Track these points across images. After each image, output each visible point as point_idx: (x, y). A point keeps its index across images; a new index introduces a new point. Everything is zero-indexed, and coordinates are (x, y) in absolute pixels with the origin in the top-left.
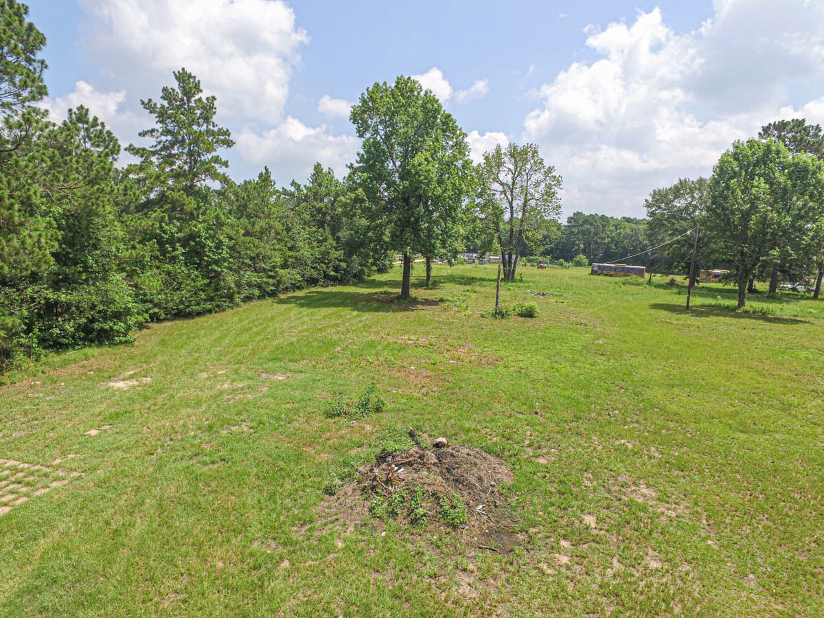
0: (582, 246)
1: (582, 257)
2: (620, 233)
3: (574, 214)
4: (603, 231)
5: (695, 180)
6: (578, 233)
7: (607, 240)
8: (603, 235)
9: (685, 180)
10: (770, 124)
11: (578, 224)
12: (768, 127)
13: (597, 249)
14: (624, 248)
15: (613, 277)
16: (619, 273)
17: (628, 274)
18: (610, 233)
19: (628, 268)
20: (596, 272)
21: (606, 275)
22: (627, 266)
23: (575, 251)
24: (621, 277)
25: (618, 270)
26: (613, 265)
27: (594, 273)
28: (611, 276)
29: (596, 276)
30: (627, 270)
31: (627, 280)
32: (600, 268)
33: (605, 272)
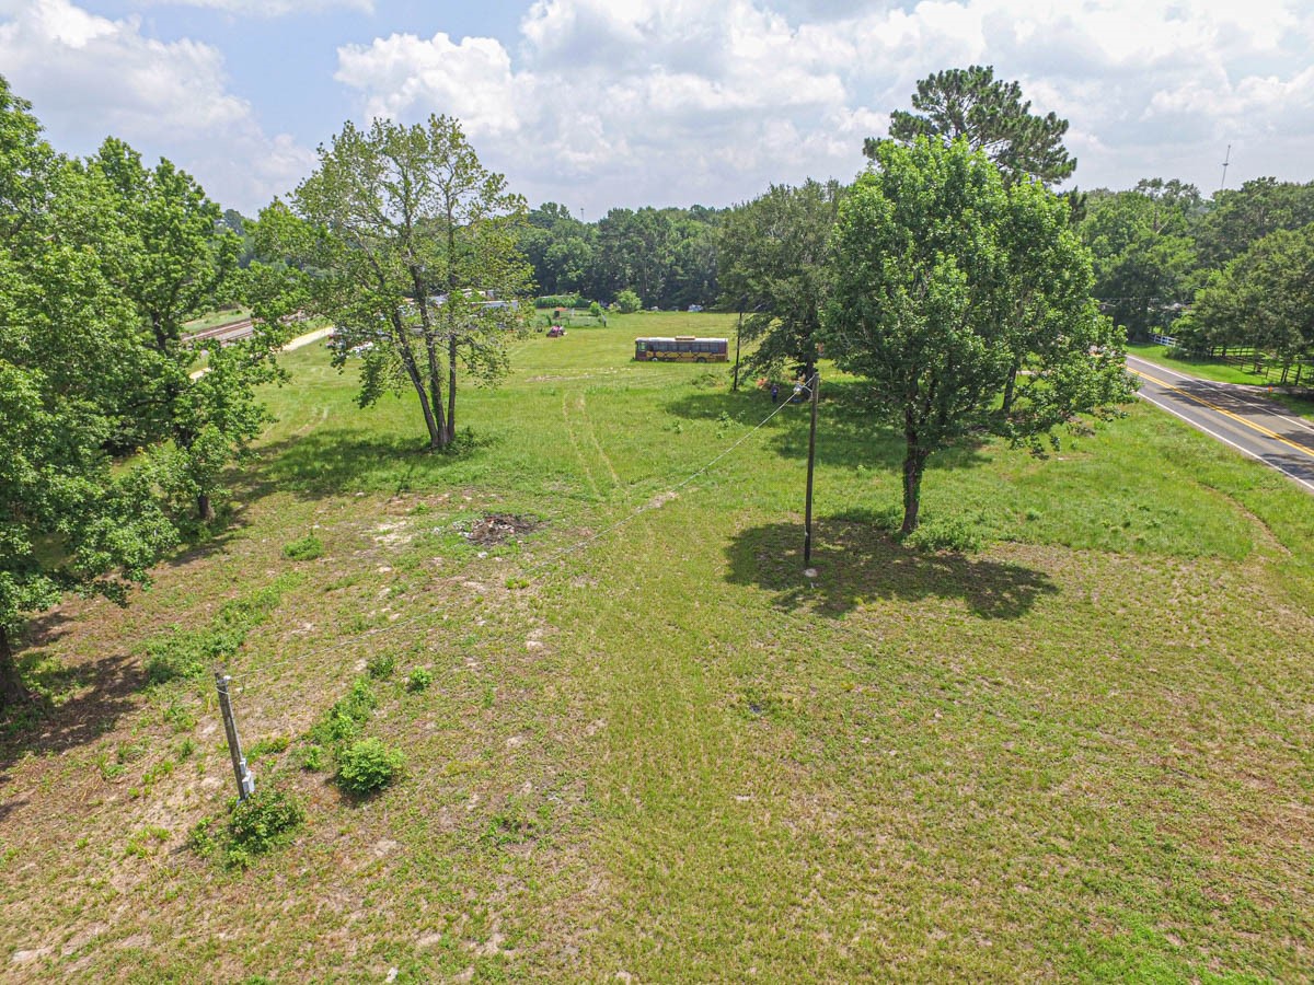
0: (629, 272)
1: (629, 295)
2: (689, 245)
3: (610, 213)
4: (662, 242)
5: (799, 187)
6: (620, 249)
7: (667, 261)
8: (661, 251)
9: (782, 186)
10: (932, 77)
11: (617, 233)
12: (928, 82)
13: (654, 277)
14: (696, 272)
15: (675, 364)
16: (685, 354)
17: (701, 355)
18: (672, 246)
19: (700, 344)
20: (644, 354)
21: (662, 360)
22: (697, 339)
23: (618, 281)
24: (687, 362)
25: (682, 348)
26: (673, 340)
27: (640, 356)
28: (672, 360)
29: (645, 364)
30: (697, 348)
31: (695, 383)
32: (651, 346)
33: (659, 354)
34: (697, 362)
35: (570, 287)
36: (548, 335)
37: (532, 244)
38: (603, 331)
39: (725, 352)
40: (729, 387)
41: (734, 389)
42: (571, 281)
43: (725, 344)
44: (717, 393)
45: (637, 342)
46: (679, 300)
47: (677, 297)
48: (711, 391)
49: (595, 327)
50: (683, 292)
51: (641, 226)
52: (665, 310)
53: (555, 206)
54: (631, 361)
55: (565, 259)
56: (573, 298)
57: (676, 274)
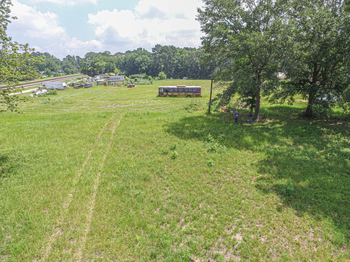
0: (163, 66)
1: (162, 74)
2: (183, 56)
4: (173, 56)
6: (159, 58)
7: (176, 62)
8: (173, 58)
11: (158, 52)
13: (171, 68)
14: (185, 66)
15: (177, 98)
16: (181, 94)
17: (189, 94)
18: (177, 57)
19: (188, 88)
20: (162, 94)
21: (171, 96)
22: (187, 87)
23: (159, 70)
24: (182, 97)
25: (180, 91)
26: (176, 87)
27: (161, 95)
28: (175, 96)
29: (163, 98)
30: (187, 91)
31: (187, 109)
32: (167, 90)
33: (169, 94)
34: (187, 97)
35: (143, 72)
36: (128, 87)
37: (131, 58)
38: (151, 85)
39: (200, 92)
40: (205, 111)
41: (209, 113)
42: (143, 70)
43: (200, 89)
44: (199, 115)
45: (159, 88)
46: (180, 75)
47: (179, 74)
48: (196, 114)
49: (148, 84)
50: (181, 72)
51: (166, 50)
52: (175, 79)
53: (142, 49)
54: (156, 97)
55: (141, 62)
56: (144, 75)
57: (178, 66)
